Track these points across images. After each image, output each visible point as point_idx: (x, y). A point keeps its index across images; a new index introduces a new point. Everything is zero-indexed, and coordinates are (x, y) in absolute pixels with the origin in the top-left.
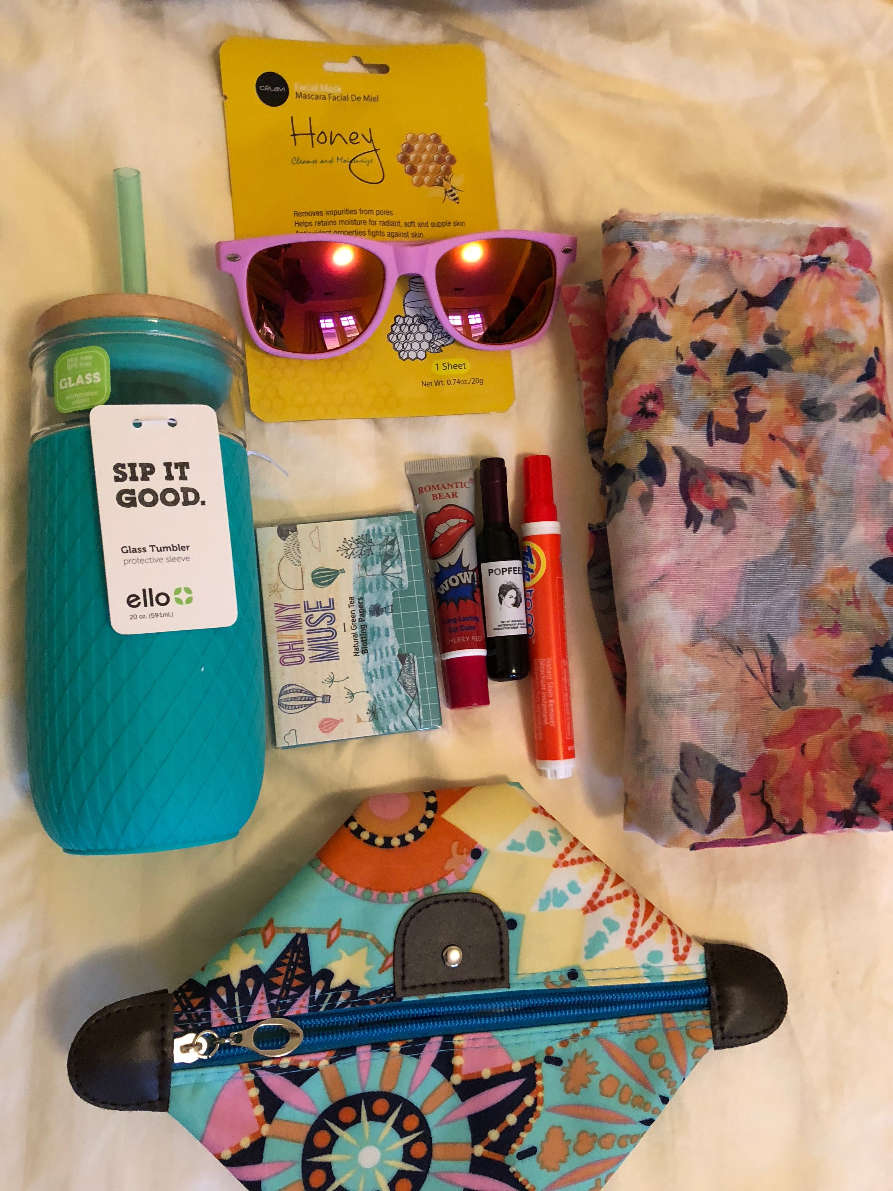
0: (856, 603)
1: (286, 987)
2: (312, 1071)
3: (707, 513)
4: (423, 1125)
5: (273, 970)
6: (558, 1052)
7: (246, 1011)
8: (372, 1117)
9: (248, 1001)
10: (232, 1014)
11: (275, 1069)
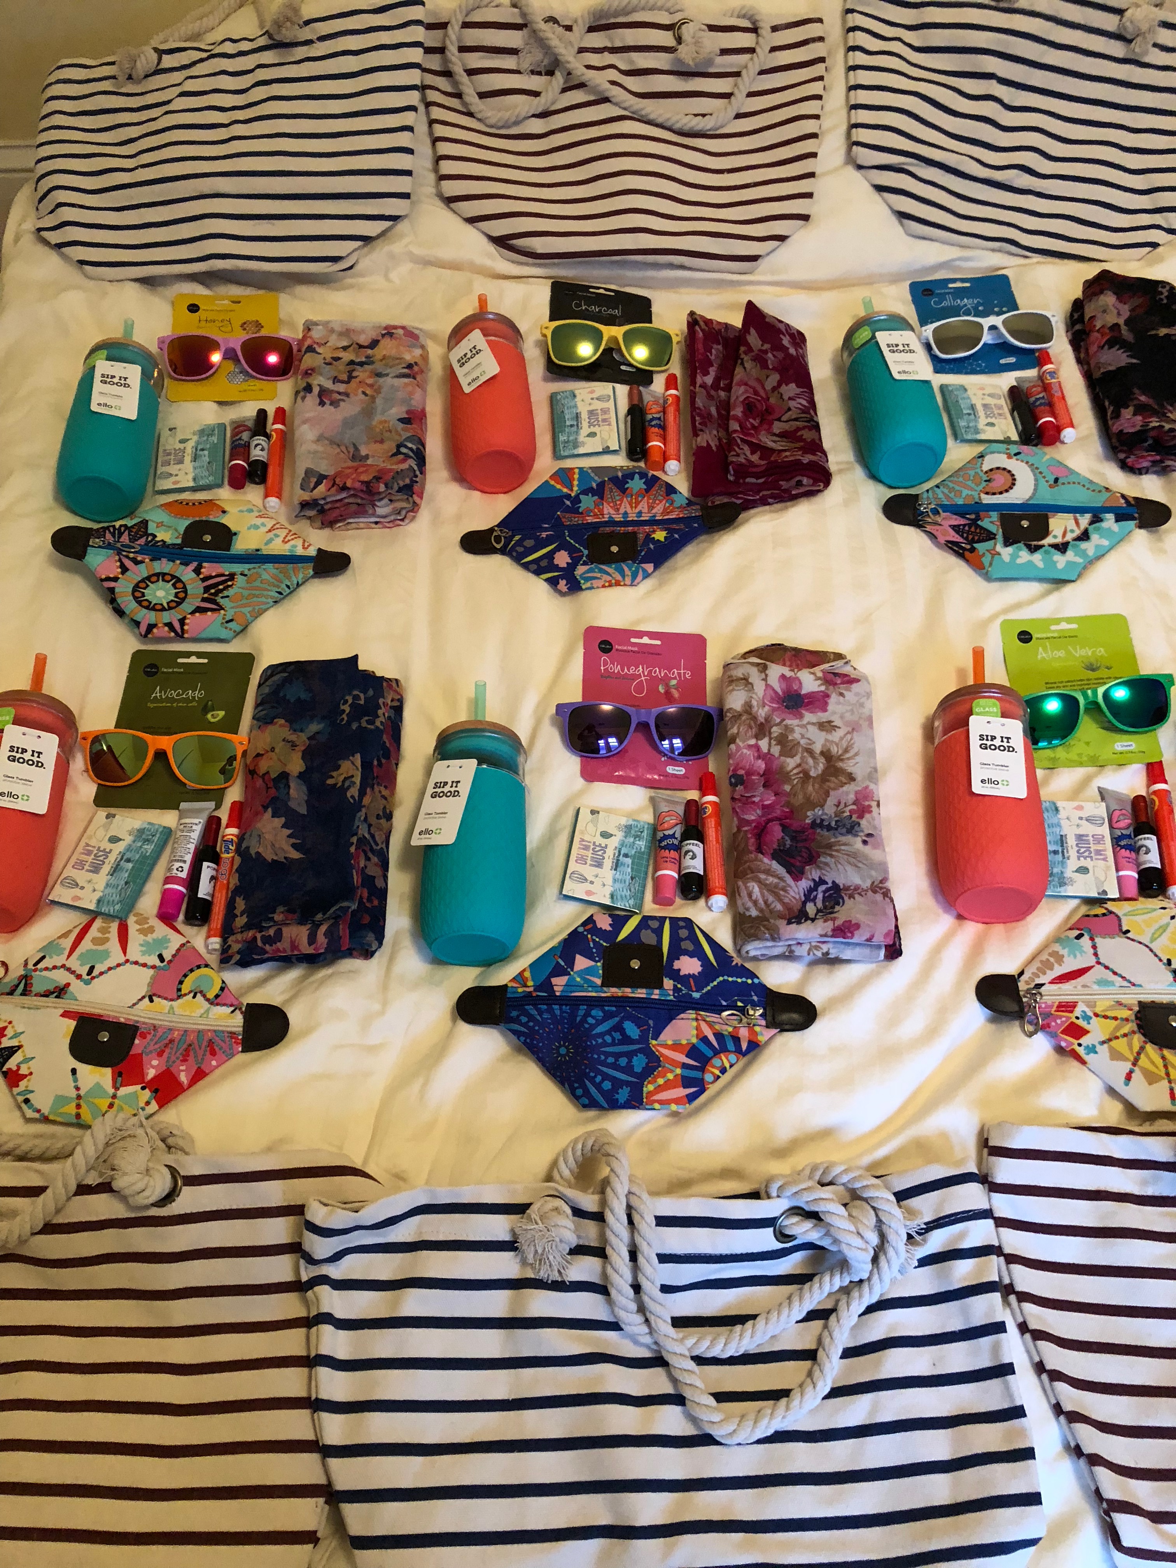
0: (390, 431)
1: (136, 533)
2: (142, 562)
3: (328, 402)
4: (185, 587)
5: (132, 527)
6: (246, 572)
7: (119, 537)
8: (163, 580)
9: (121, 534)
10: (114, 537)
11: (127, 557)
